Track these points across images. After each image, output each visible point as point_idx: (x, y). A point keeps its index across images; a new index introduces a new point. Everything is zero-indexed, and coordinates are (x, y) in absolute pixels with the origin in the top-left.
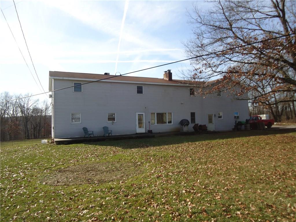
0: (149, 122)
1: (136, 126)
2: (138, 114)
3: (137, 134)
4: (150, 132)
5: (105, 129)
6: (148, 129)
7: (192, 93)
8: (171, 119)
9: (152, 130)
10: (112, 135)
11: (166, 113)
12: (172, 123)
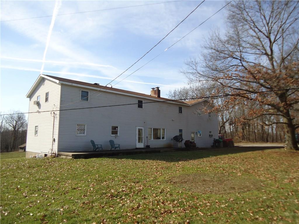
0: (147, 137)
1: (136, 141)
2: (139, 129)
3: (137, 149)
4: (148, 147)
5: (112, 142)
6: (146, 144)
7: (180, 111)
8: (164, 134)
9: (149, 146)
10: (121, 149)
11: (160, 129)
12: (165, 139)
